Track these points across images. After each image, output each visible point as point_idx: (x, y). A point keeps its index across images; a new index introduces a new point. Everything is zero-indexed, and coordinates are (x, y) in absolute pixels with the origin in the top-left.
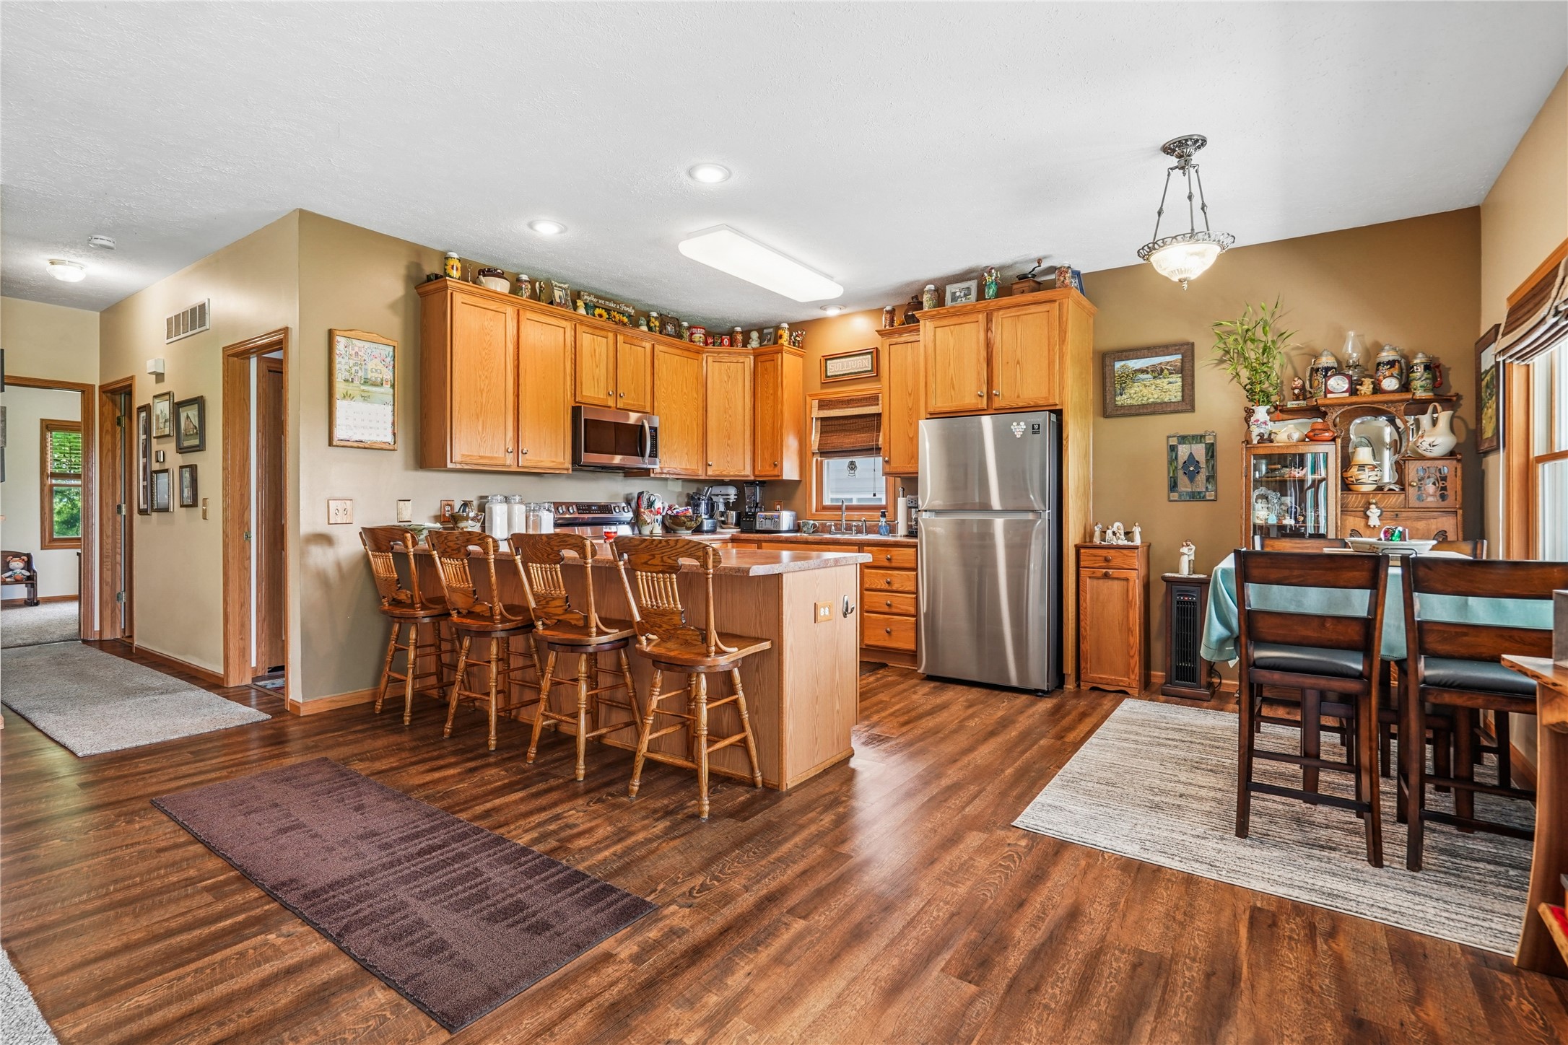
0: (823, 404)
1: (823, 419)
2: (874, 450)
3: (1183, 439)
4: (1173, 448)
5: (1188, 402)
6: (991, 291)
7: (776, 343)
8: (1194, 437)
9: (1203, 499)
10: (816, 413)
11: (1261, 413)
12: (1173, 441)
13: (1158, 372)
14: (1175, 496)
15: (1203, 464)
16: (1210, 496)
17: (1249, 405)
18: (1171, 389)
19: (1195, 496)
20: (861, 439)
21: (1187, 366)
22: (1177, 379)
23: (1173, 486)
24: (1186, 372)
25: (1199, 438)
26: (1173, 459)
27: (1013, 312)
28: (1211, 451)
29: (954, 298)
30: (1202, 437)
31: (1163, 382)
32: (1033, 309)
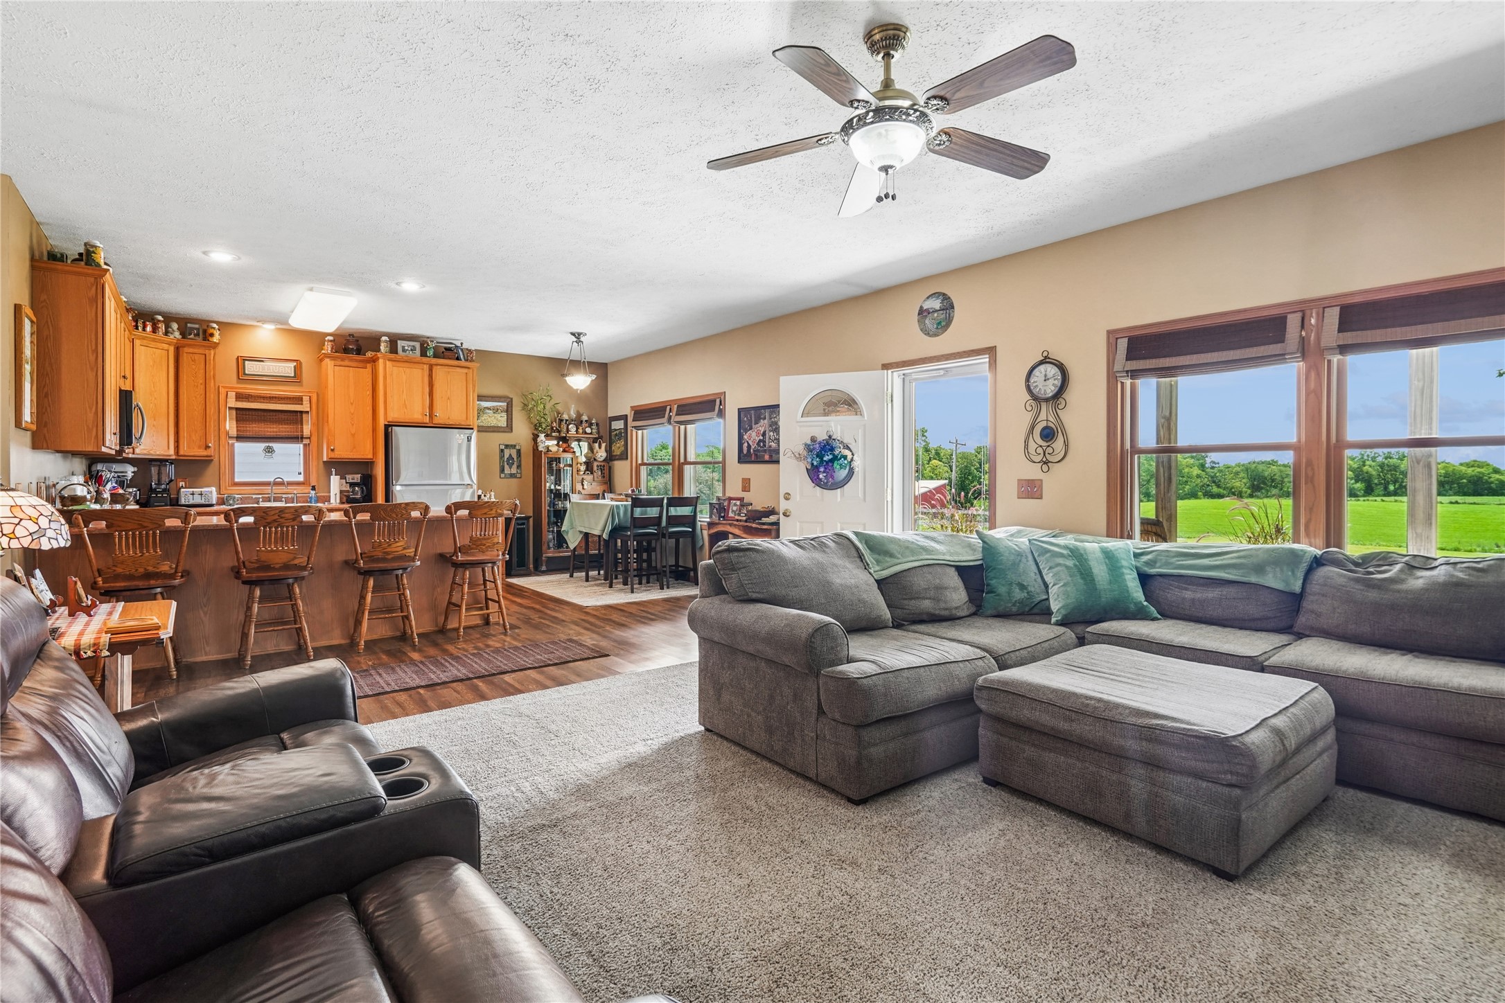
0: (239, 397)
1: (237, 409)
2: (297, 438)
3: (507, 446)
4: (502, 451)
5: (509, 428)
6: (430, 353)
7: (205, 339)
8: (511, 446)
9: (516, 477)
10: (232, 403)
11: (542, 436)
12: (503, 447)
13: (496, 410)
14: (503, 475)
15: (515, 460)
16: (518, 476)
17: (536, 432)
18: (501, 420)
19: (512, 476)
20: (284, 429)
21: (510, 409)
22: (504, 415)
23: (502, 470)
24: (509, 411)
25: (514, 446)
26: (502, 457)
27: (446, 369)
28: (519, 452)
29: (404, 350)
30: (515, 446)
31: (498, 416)
32: (459, 370)
